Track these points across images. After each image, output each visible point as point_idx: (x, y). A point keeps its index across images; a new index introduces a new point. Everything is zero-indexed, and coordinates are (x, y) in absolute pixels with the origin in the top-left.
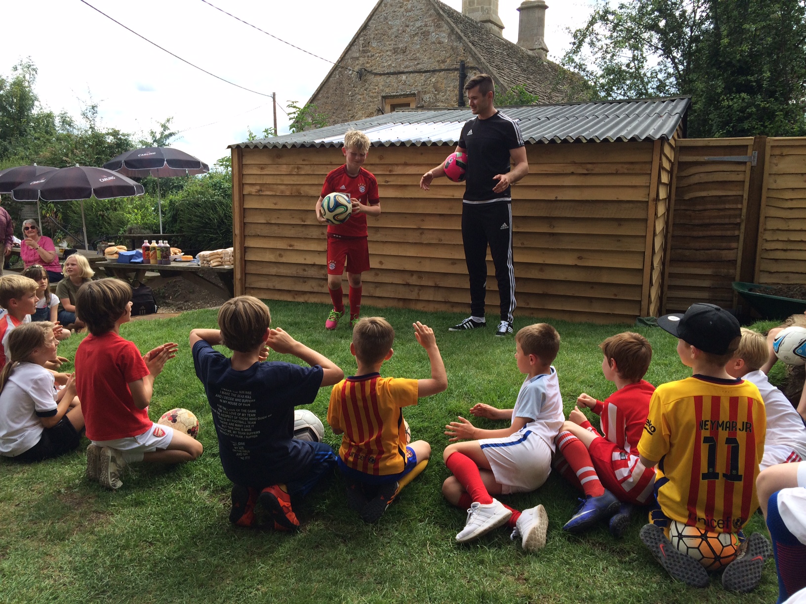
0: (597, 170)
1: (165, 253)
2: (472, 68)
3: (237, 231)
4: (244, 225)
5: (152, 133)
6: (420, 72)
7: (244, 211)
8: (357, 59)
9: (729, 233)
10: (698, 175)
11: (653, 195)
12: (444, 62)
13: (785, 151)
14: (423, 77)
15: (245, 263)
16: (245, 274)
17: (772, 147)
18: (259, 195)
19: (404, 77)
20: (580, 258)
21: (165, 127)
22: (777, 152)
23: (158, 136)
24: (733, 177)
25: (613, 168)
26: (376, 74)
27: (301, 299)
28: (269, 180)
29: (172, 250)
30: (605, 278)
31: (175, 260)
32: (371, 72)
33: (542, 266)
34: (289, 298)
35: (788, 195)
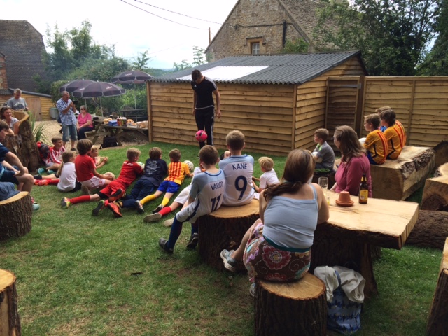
1: (125, 122)
2: (290, 24)
3: (149, 114)
4: (152, 112)
6: (264, 26)
7: (151, 106)
8: (235, 19)
10: (338, 93)
12: (276, 20)
13: (373, 83)
14: (266, 28)
15: (152, 127)
16: (153, 132)
17: (367, 81)
18: (157, 100)
19: (257, 28)
20: (270, 129)
21: (144, 56)
22: (369, 83)
23: (141, 60)
24: (352, 94)
26: (243, 27)
27: (172, 142)
28: (160, 94)
29: (129, 120)
31: (130, 125)
32: (241, 26)
34: (168, 141)
35: (374, 102)
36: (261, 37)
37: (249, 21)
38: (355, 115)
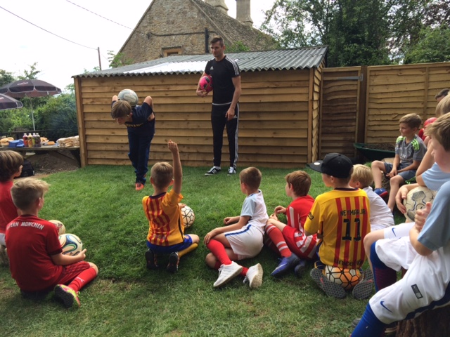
0: (281, 85)
1: (37, 141)
2: (212, 32)
3: (80, 126)
4: (84, 122)
5: (26, 72)
6: (182, 34)
7: (84, 114)
8: (146, 27)
9: (351, 117)
10: (334, 87)
11: (311, 98)
12: (196, 28)
13: (377, 73)
14: (185, 37)
15: (86, 144)
16: (87, 151)
17: (371, 71)
18: (92, 104)
19: (174, 37)
20: (275, 133)
21: (33, 68)
22: (373, 74)
23: (29, 73)
24: (352, 88)
25: (289, 84)
26: (158, 36)
27: (121, 163)
28: (98, 96)
29: (42, 138)
30: (288, 144)
31: (44, 145)
32: (154, 35)
33: (255, 139)
34: (114, 163)
35: (379, 96)
36: (180, 47)
37: (164, 29)
38: (357, 114)
